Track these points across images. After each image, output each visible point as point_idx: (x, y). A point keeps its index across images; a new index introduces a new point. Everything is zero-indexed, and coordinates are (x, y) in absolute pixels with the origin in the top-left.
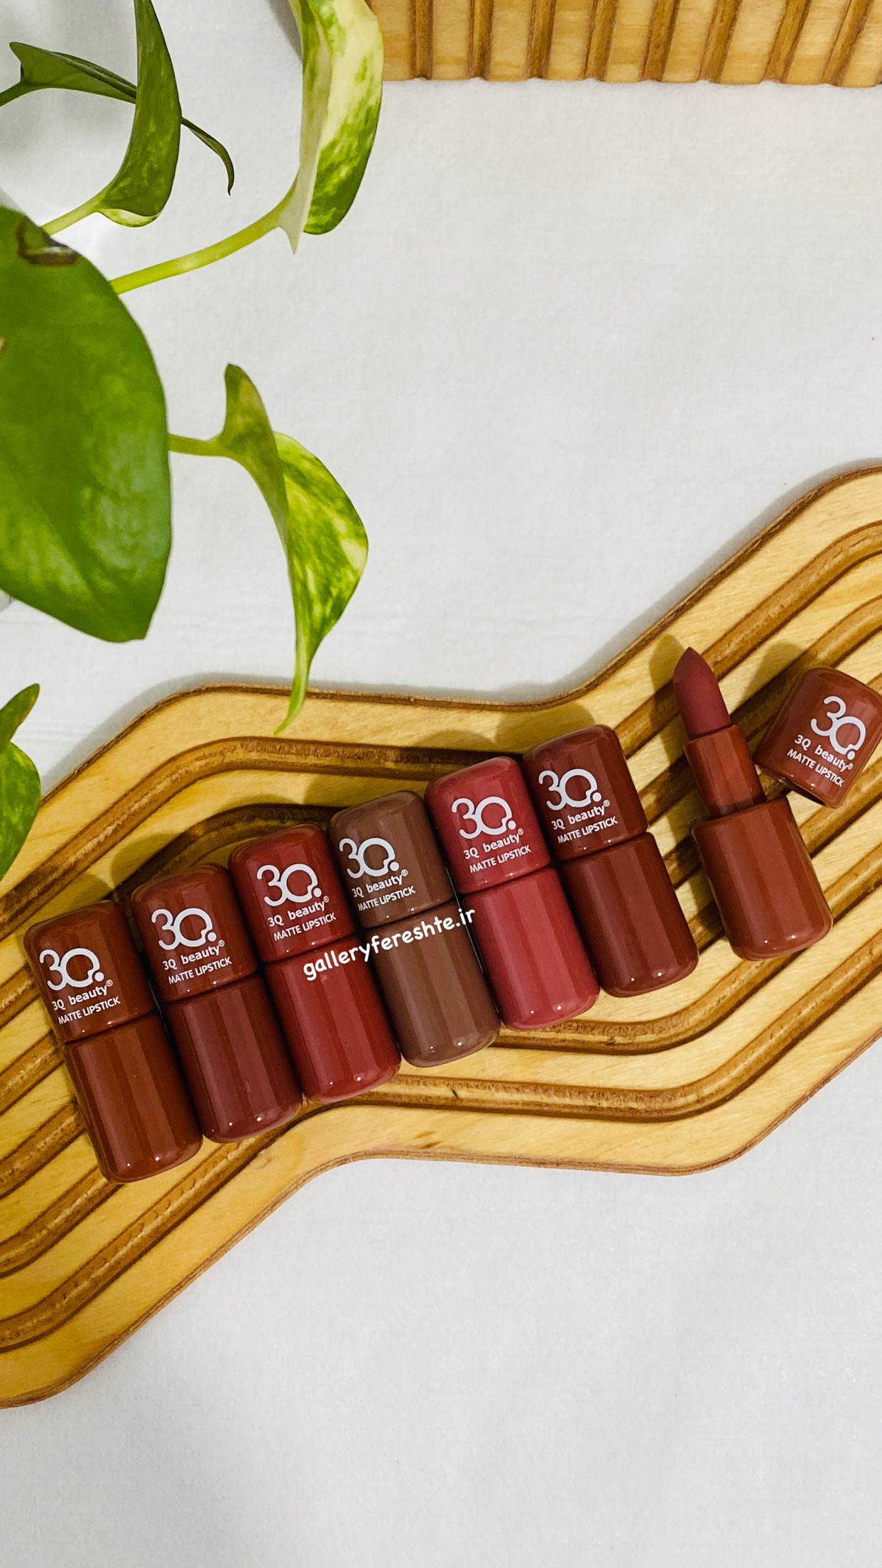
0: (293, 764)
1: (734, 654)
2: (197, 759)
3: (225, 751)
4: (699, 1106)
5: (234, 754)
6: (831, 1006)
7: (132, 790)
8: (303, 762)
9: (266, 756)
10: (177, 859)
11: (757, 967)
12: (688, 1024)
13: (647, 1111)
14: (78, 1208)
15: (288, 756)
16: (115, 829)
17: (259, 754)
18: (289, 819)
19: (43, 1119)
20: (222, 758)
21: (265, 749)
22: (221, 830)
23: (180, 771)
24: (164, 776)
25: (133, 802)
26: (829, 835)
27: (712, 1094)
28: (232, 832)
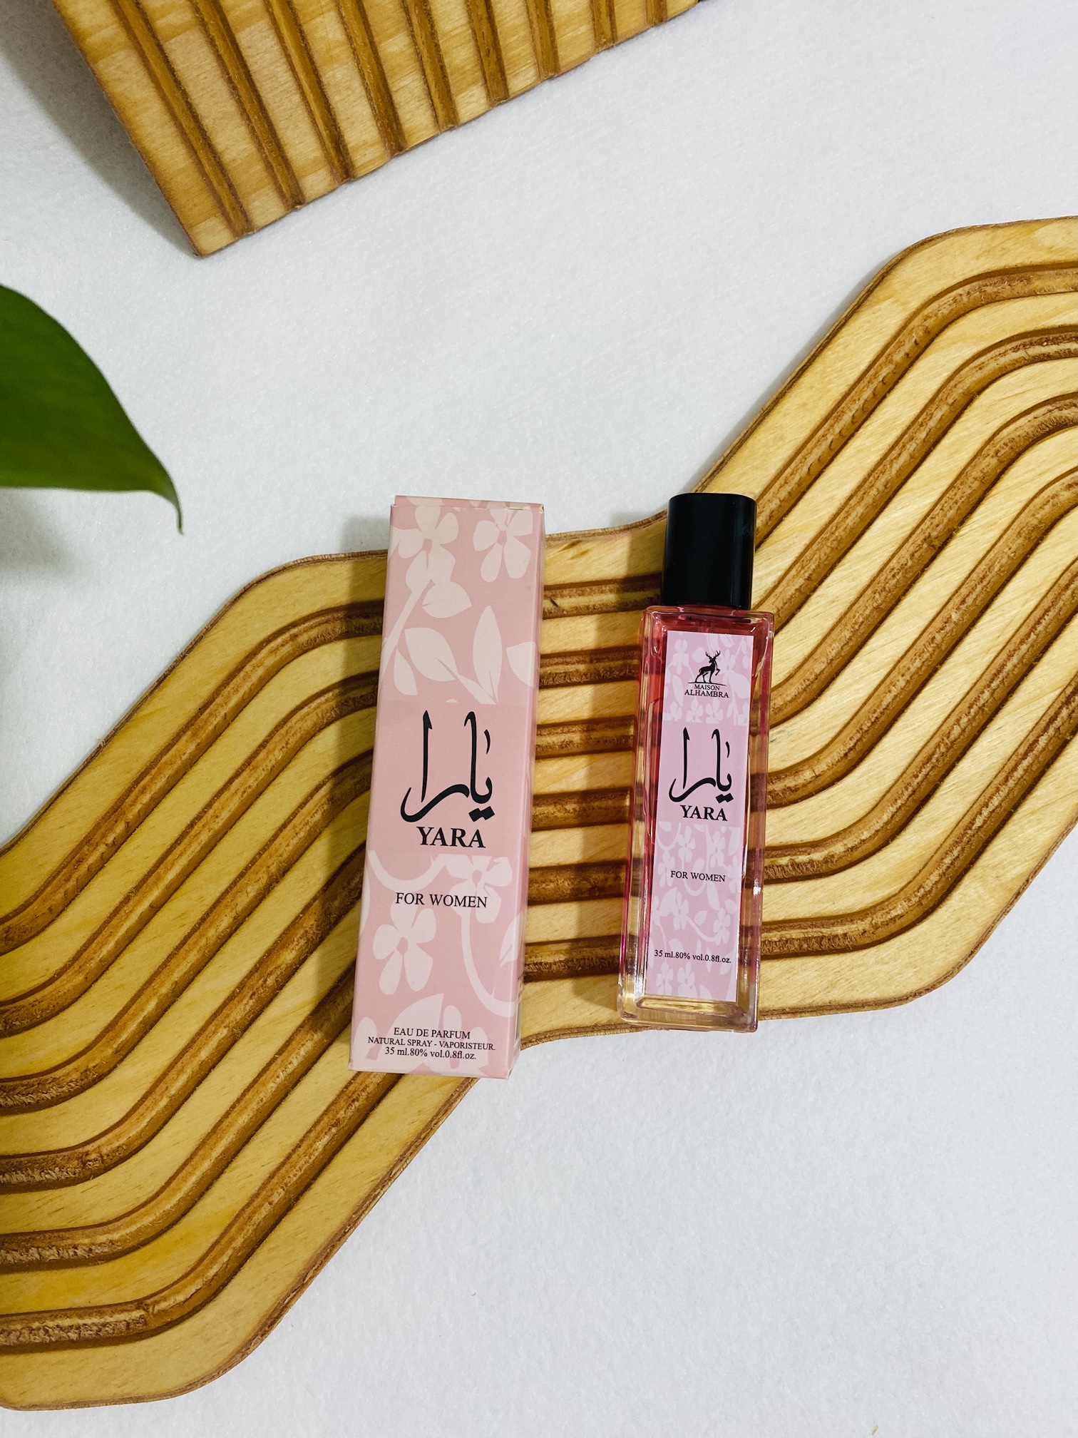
0: (793, 928)
1: (317, 1138)
2: (901, 916)
3: (872, 930)
4: (295, 631)
5: (861, 928)
6: (164, 759)
7: (966, 870)
8: (783, 932)
9: (826, 931)
10: (899, 803)
11: (250, 787)
12: (317, 714)
14: (922, 428)
15: (802, 936)
16: (973, 824)
17: (834, 933)
18: (787, 866)
19: (981, 509)
20: (873, 922)
21: (829, 940)
22: (858, 840)
23: (917, 899)
24: (934, 891)
25: (961, 857)
26: (186, 947)
27: (283, 645)
28: (845, 842)
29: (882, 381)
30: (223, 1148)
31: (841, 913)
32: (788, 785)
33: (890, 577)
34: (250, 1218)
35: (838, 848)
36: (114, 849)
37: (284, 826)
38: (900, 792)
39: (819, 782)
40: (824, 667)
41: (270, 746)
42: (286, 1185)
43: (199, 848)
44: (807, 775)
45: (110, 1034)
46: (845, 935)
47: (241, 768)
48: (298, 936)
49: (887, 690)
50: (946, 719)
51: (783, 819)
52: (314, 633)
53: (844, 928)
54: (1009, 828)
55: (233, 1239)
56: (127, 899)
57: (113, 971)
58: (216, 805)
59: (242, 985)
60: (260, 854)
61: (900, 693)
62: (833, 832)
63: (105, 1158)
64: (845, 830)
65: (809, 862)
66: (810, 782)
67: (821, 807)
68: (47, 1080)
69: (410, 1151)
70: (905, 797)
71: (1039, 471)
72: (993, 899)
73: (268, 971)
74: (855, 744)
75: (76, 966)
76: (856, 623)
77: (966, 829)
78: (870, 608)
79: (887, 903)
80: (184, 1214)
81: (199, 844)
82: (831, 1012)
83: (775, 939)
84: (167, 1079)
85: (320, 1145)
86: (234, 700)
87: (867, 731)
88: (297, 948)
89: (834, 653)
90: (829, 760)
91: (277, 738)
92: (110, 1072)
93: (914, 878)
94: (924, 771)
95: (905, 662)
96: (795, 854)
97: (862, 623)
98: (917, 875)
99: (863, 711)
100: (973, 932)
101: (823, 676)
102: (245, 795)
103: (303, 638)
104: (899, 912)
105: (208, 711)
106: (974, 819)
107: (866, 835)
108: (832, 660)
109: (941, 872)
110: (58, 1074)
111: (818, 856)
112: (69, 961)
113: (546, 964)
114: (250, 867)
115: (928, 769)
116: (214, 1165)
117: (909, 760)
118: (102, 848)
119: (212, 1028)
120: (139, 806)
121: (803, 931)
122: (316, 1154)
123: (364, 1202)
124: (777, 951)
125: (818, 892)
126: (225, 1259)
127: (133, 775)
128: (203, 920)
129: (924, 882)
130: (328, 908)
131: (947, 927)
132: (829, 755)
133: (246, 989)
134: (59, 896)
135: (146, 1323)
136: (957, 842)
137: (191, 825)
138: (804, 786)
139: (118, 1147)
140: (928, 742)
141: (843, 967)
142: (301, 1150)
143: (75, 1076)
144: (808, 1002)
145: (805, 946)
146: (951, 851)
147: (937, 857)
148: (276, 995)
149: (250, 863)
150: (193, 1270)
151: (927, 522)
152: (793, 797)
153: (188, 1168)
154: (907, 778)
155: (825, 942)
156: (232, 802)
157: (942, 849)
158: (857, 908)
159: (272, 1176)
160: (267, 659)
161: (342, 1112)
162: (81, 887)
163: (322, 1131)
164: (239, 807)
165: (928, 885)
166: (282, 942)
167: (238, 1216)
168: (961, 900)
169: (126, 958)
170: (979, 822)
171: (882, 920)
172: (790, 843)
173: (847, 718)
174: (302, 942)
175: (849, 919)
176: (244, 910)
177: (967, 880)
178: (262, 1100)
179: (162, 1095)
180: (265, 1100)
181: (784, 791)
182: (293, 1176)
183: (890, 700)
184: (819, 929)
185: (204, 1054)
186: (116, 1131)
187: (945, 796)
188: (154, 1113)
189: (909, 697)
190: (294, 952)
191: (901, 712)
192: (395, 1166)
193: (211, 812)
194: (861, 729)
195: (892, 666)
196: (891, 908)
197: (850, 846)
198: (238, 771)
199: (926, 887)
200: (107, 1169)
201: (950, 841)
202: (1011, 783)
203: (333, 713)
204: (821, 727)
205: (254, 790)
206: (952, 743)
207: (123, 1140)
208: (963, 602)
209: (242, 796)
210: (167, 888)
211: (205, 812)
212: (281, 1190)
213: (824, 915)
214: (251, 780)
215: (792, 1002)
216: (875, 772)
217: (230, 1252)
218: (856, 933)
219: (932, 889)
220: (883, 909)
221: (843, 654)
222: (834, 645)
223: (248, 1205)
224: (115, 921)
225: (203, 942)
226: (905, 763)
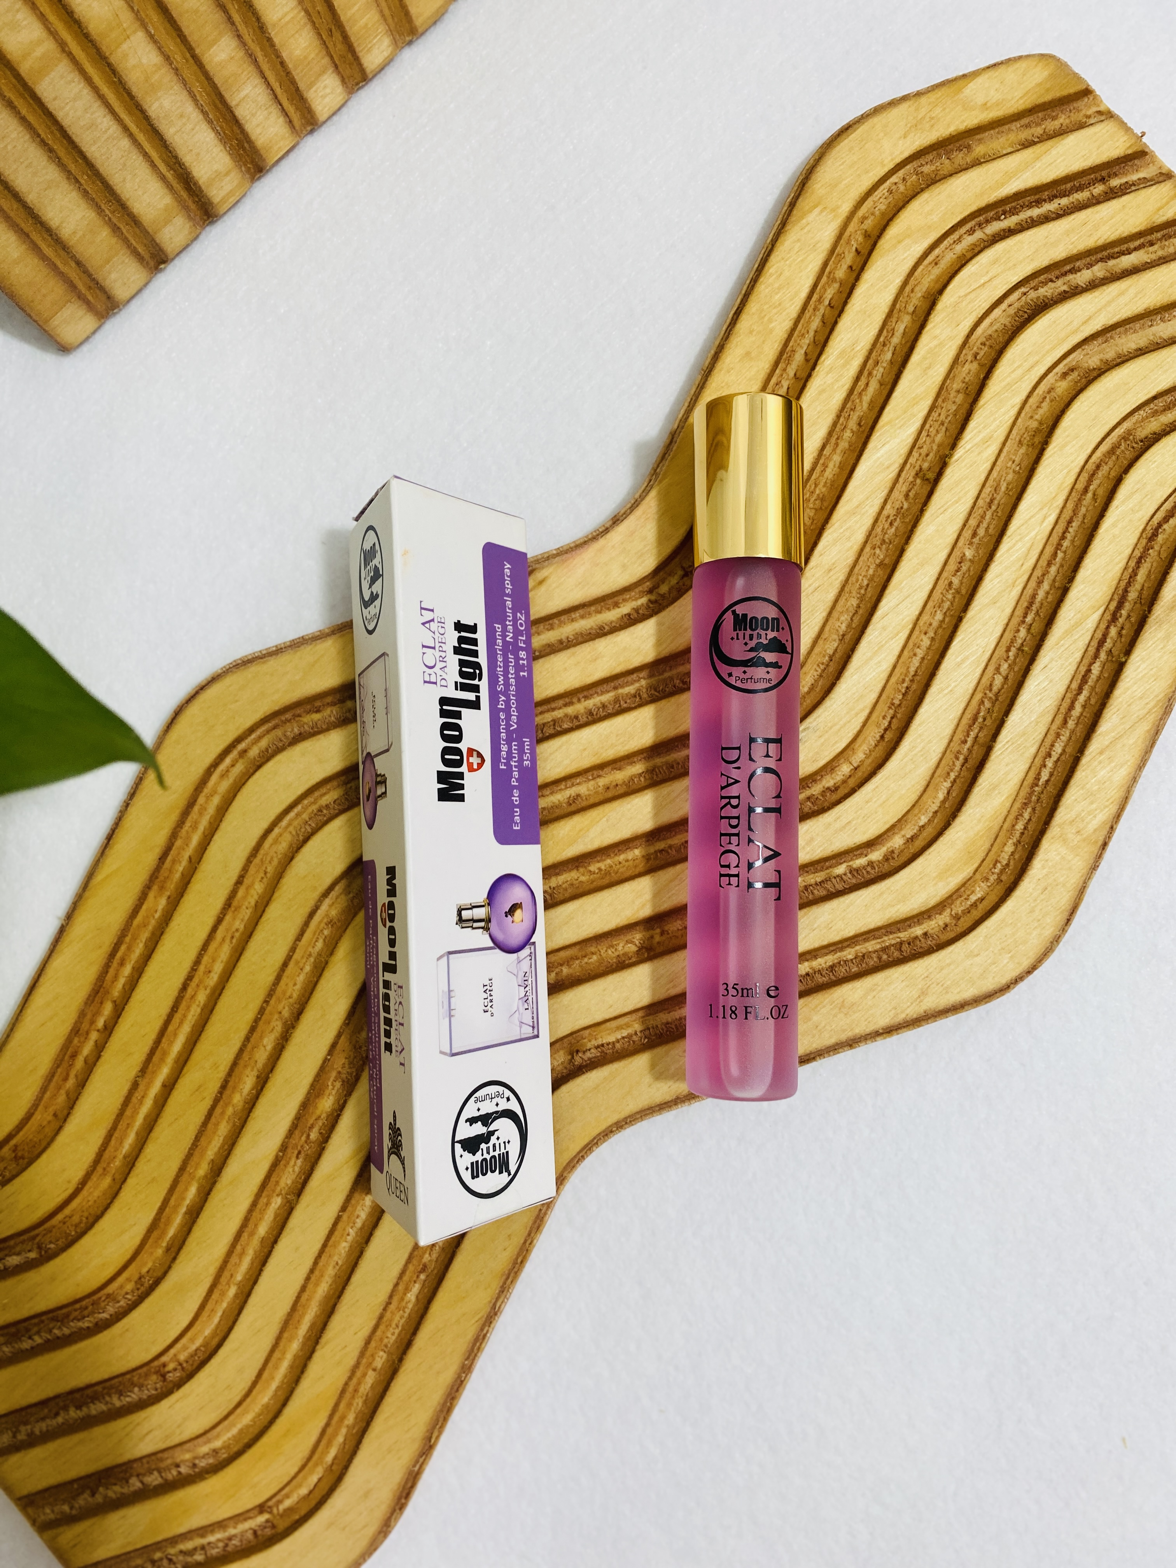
0: (866, 940)
1: (407, 1289)
2: (982, 899)
3: (954, 922)
4: (242, 746)
5: (941, 923)
6: (136, 922)
7: (1042, 832)
8: (858, 948)
9: (904, 935)
10: (953, 775)
11: (237, 930)
12: (290, 833)
13: (299, 716)
14: (886, 349)
15: (878, 946)
16: (1039, 780)
17: (913, 935)
18: (845, 874)
19: (972, 425)
20: (953, 913)
21: (909, 944)
22: (917, 828)
23: (995, 877)
24: (1012, 863)
25: (1033, 820)
26: (213, 1120)
27: (233, 766)
28: (903, 833)
29: (829, 304)
30: (309, 1324)
31: (915, 912)
32: (827, 786)
33: (886, 526)
34: (356, 1391)
35: (897, 842)
36: (107, 1033)
37: (285, 965)
38: (951, 763)
39: (860, 774)
40: (836, 645)
41: (247, 881)
42: (386, 1346)
43: (199, 1010)
44: (845, 769)
45: (155, 1234)
46: (925, 934)
47: (221, 913)
48: (332, 1079)
49: (912, 654)
50: (984, 671)
51: (830, 824)
52: (264, 743)
53: (922, 927)
54: (1080, 775)
55: (343, 1418)
56: (135, 1085)
57: (142, 1166)
58: (205, 959)
59: (284, 1148)
60: (266, 1002)
61: (927, 654)
62: (887, 826)
63: (185, 1365)
64: (899, 821)
65: (868, 865)
66: (850, 776)
67: (867, 802)
68: (100, 1298)
69: (509, 1280)
70: (958, 768)
71: (1027, 365)
72: (1078, 858)
73: (309, 1125)
74: (890, 723)
75: (99, 1169)
76: (861, 588)
77: (1032, 787)
78: (873, 566)
79: (963, 889)
80: (284, 1404)
81: (198, 1006)
82: (929, 1021)
83: (850, 957)
84: (229, 1266)
85: (412, 1296)
86: (195, 839)
87: (900, 705)
88: (334, 1092)
89: (844, 627)
90: (865, 747)
91: (252, 870)
92: (165, 1273)
93: (987, 854)
94: (973, 734)
95: (925, 618)
96: (852, 860)
97: (868, 585)
98: (990, 850)
99: (890, 683)
100: (1064, 899)
101: (837, 655)
102: (234, 941)
103: (254, 752)
104: (979, 895)
105: (170, 858)
106: (1039, 774)
107: (923, 820)
108: (843, 635)
109: (1015, 840)
110: (110, 1289)
111: (876, 855)
112: (91, 1167)
113: (608, 1044)
114: (260, 1018)
115: (976, 731)
116: (304, 1344)
117: (952, 727)
118: (94, 1036)
119: (263, 1200)
120: (122, 981)
121: (879, 940)
122: (410, 1306)
123: (474, 1344)
124: (855, 969)
125: (885, 896)
126: (340, 1439)
127: (106, 948)
128: (224, 1087)
129: (999, 856)
130: (357, 1042)
131: (1035, 900)
132: (864, 741)
133: (289, 1150)
134: (62, 1098)
135: (274, 1527)
136: (1025, 804)
137: (184, 987)
138: (844, 782)
139: (196, 1350)
140: (969, 701)
141: (930, 971)
142: (392, 1307)
143: (129, 1287)
144: (901, 1017)
145: (885, 957)
146: (1021, 815)
147: (1007, 825)
148: (323, 1149)
149: (259, 1013)
150: (309, 1459)
151: (915, 454)
152: (835, 797)
153: (277, 1354)
154: (955, 746)
155: (905, 947)
156: (223, 952)
157: (1012, 816)
158: (932, 902)
159: (368, 1342)
160: (220, 785)
161: (427, 1255)
162: (82, 1084)
163: (410, 1281)
164: (231, 956)
165: (1004, 858)
166: (316, 1090)
167: (343, 1391)
168: (1043, 867)
169: (150, 1149)
170: (1045, 776)
171: (962, 908)
172: (843, 850)
173: (873, 696)
174: (338, 1084)
175: (925, 916)
176: (265, 1065)
177: (1045, 844)
178: (337, 1264)
179: (228, 1284)
180: (340, 1263)
181: (823, 793)
182: (392, 1336)
183: (917, 664)
184: (895, 935)
185: (263, 1229)
186: (189, 1334)
187: (1001, 757)
188: (225, 1305)
189: (937, 657)
190: (331, 1097)
191: (932, 675)
192: (497, 1299)
193: (202, 968)
194: (893, 704)
195: (910, 626)
196: (968, 893)
197: (909, 836)
198: (219, 917)
199: (1002, 860)
200: (190, 1376)
201: (1018, 805)
202: (1071, 724)
203: (307, 827)
204: (848, 713)
205: (243, 933)
206: (997, 695)
207: (198, 1342)
208: (974, 534)
209: (231, 942)
210: (177, 1061)
211: (196, 970)
212: (381, 1353)
213: (898, 919)
214: (237, 922)
215: (883, 1022)
216: (918, 749)
217: (344, 1431)
218: (937, 929)
219: (1009, 862)
220: (961, 896)
221: (854, 626)
222: (842, 618)
223: (350, 1378)
224: (128, 1112)
225: (230, 1111)
226: (948, 731)
